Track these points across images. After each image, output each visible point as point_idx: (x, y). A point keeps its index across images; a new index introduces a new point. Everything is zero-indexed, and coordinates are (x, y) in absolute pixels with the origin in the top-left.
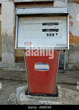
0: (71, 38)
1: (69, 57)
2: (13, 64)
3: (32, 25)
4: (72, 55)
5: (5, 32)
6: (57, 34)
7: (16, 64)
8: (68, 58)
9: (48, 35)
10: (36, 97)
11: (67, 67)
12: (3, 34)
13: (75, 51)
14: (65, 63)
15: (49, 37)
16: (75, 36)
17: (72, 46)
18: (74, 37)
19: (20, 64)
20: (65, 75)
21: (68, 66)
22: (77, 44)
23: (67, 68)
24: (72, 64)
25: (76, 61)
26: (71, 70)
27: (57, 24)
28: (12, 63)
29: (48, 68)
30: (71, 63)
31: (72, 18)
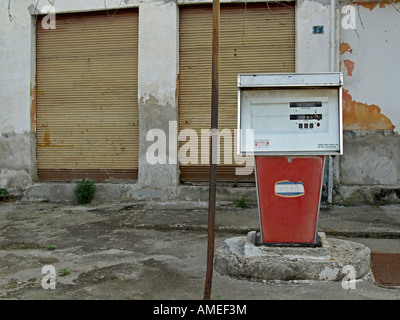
0: (349, 109)
1: (342, 165)
2: (174, 188)
3: (270, 107)
4: (351, 158)
5: (148, 92)
6: (318, 125)
7: (182, 190)
8: (340, 167)
9: (301, 126)
10: (279, 248)
11: (338, 193)
12: (144, 100)
13: (361, 148)
14: (331, 182)
15: (304, 130)
16: (360, 104)
17: (351, 132)
18: (356, 107)
19: (195, 187)
20: (332, 215)
21: (341, 192)
22: (365, 128)
23: (337, 197)
24: (353, 185)
25: (364, 175)
26: (348, 204)
27: (319, 105)
28: (171, 185)
29: (303, 191)
30: (349, 182)
31: (351, 51)
